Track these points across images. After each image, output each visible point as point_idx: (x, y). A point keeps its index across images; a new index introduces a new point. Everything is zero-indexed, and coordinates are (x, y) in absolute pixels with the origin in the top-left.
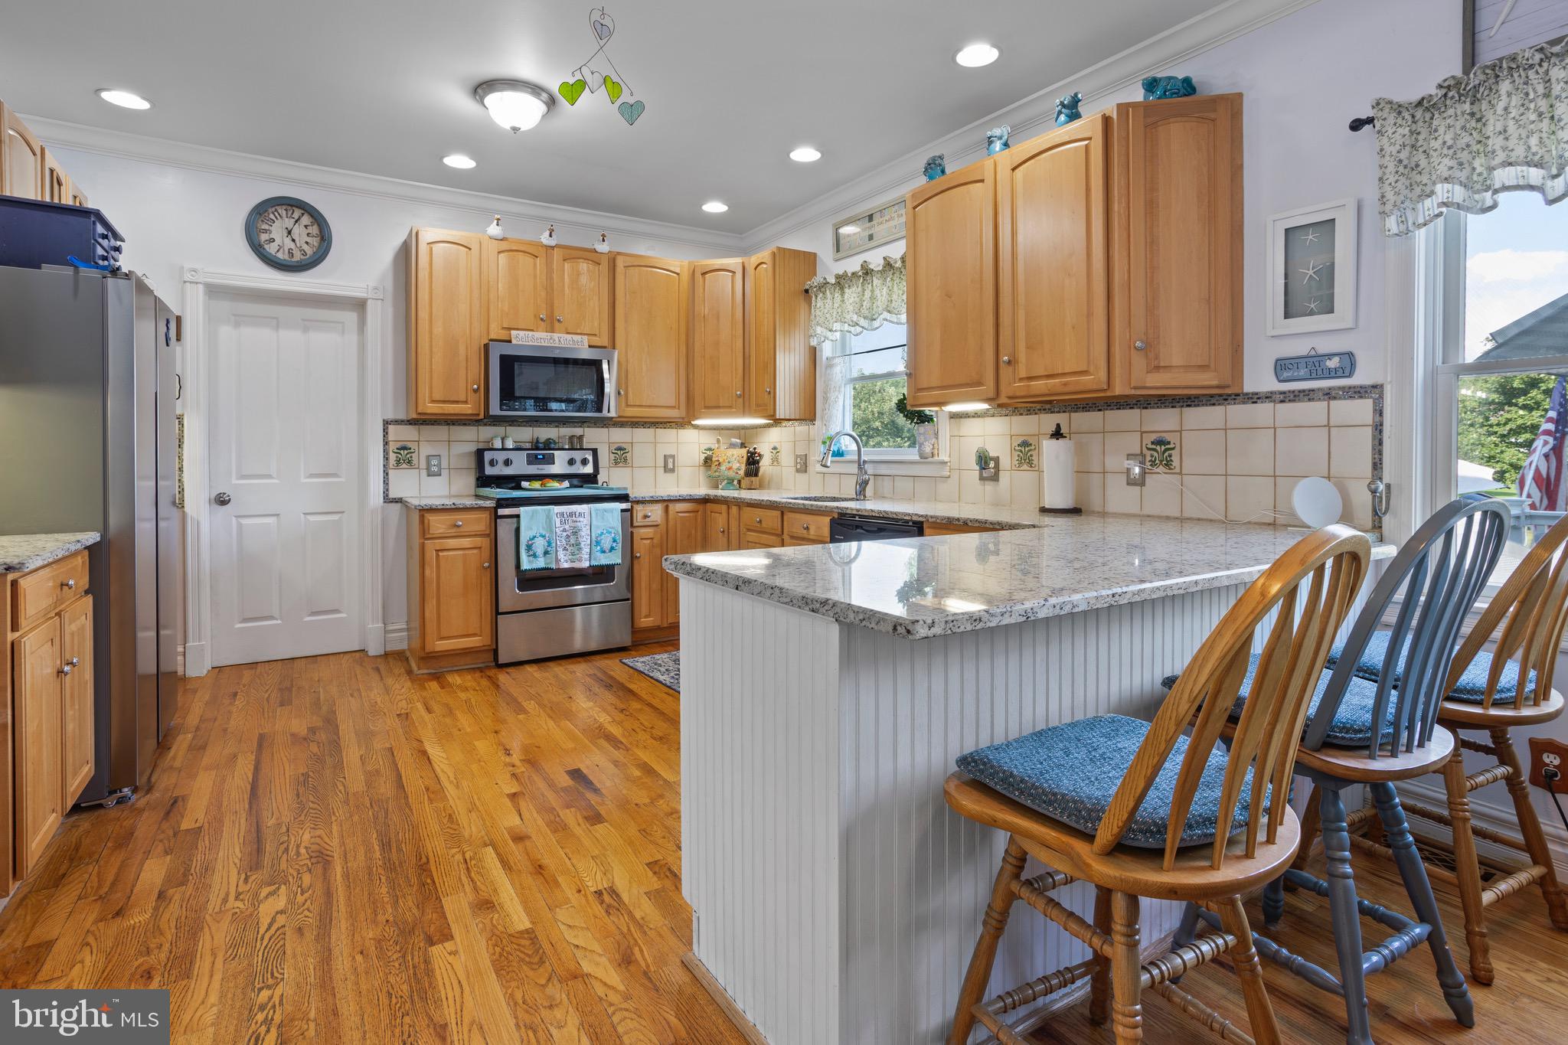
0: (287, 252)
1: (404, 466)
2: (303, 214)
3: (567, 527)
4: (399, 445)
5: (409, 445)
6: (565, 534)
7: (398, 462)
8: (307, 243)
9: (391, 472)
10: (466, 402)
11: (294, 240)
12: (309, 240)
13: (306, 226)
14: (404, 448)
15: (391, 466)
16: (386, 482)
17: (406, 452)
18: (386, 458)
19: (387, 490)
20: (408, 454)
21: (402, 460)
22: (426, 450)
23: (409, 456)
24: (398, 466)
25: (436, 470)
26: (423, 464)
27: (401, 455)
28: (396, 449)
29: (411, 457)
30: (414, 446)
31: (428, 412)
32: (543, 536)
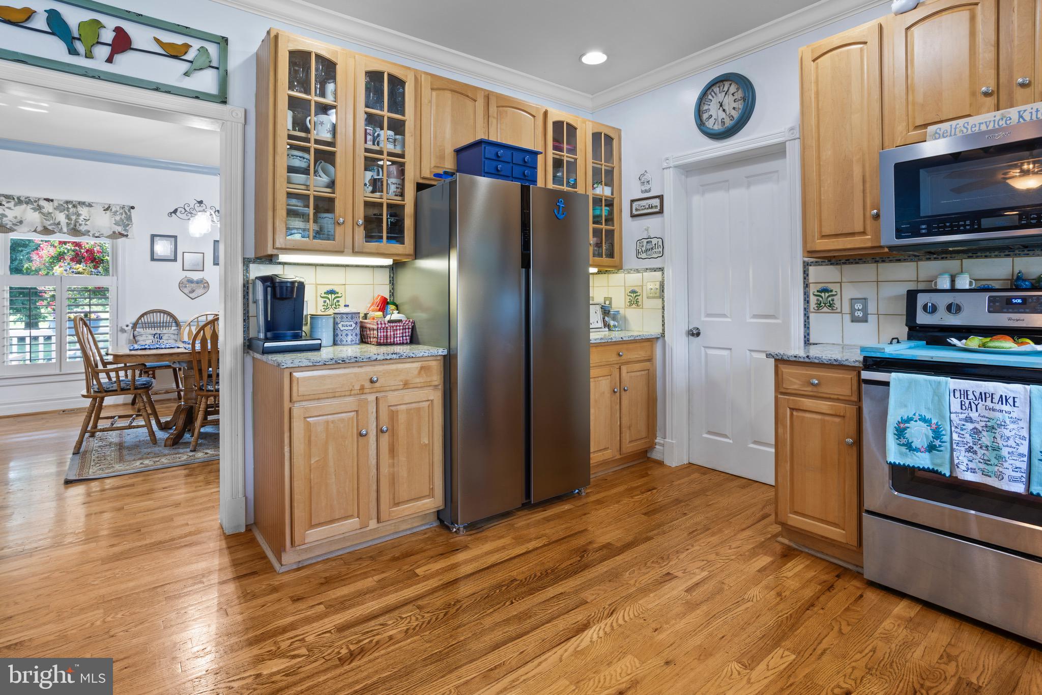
0: (720, 122)
1: (825, 309)
2: (730, 85)
4: (820, 287)
5: (830, 286)
6: (970, 426)
7: (819, 305)
8: (734, 108)
9: (812, 316)
10: (864, 233)
11: (724, 110)
12: (735, 105)
13: (733, 94)
14: (825, 290)
15: (812, 310)
16: (807, 326)
17: (827, 295)
18: (807, 301)
19: (808, 335)
20: (829, 296)
21: (825, 304)
22: (850, 292)
23: (830, 299)
24: (818, 310)
25: (861, 315)
26: (846, 308)
27: (822, 297)
28: (818, 291)
29: (833, 300)
30: (835, 288)
31: (818, 249)
32: (924, 420)
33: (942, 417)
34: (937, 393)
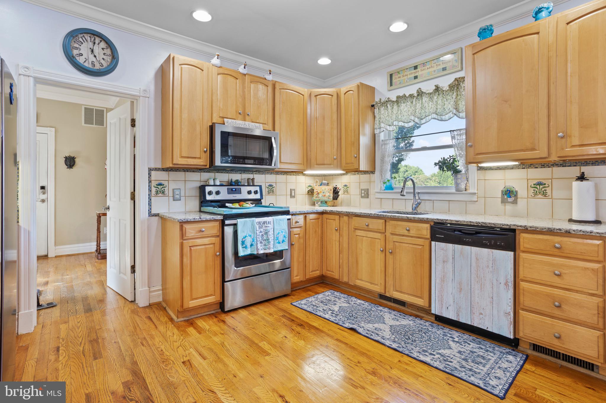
0: (90, 63)
1: (160, 195)
2: (101, 41)
3: (262, 230)
4: (157, 182)
5: (163, 182)
6: (261, 234)
7: (157, 192)
8: (103, 59)
9: (153, 199)
10: (200, 158)
11: (95, 56)
12: (105, 57)
13: (103, 49)
14: (160, 184)
15: (153, 195)
16: (150, 204)
17: (161, 187)
18: (150, 190)
19: (151, 209)
20: (162, 188)
21: (160, 192)
22: (172, 186)
23: (163, 189)
24: (156, 195)
25: (178, 197)
26: (171, 194)
27: (159, 188)
28: (156, 185)
29: (164, 190)
30: (166, 183)
31: (179, 163)
32: (250, 236)
33: (254, 233)
34: (253, 225)
